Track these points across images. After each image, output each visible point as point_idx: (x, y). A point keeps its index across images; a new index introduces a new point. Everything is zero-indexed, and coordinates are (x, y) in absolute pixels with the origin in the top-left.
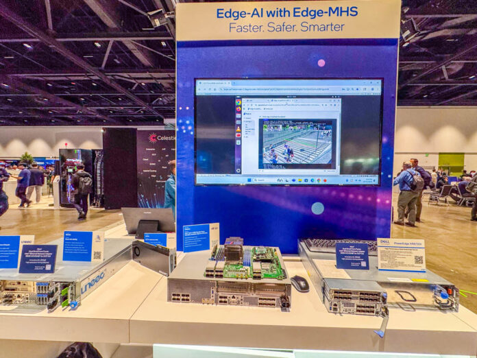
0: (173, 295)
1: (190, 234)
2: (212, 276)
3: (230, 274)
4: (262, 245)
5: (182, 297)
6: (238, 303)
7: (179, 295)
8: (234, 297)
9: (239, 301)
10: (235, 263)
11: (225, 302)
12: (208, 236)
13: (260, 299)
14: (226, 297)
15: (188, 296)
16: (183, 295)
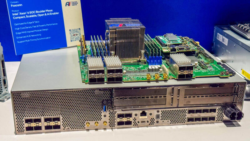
0: (27, 121)
1: (22, 15)
2: (101, 81)
3: (132, 76)
4: (170, 32)
5: (46, 124)
6: (152, 123)
7: (39, 120)
8: (144, 114)
9: (152, 120)
10: (132, 60)
11: (129, 123)
12: (60, 19)
13: (190, 112)
14: (130, 115)
15: (58, 119)
16: (46, 120)
